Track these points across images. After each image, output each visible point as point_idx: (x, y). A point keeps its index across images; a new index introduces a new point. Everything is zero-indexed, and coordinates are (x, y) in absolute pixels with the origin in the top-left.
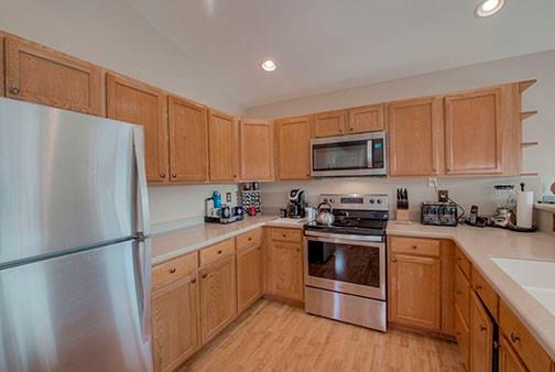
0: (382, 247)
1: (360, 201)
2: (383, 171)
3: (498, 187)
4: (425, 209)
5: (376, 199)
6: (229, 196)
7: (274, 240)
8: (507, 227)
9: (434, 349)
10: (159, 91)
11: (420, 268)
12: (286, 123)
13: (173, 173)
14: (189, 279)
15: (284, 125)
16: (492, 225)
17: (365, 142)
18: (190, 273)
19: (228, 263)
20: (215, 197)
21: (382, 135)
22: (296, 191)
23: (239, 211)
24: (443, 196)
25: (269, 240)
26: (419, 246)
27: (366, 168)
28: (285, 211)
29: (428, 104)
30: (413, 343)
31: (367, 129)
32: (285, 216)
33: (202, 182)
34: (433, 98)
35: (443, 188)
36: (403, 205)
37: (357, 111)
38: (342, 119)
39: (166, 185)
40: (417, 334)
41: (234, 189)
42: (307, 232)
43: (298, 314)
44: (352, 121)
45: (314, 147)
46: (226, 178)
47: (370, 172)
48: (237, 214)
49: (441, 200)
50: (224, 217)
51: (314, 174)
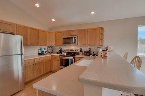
2: (76, 44)
3: (98, 48)
4: (85, 52)
5: (77, 50)
6: (45, 49)
7: (54, 59)
10: (27, 27)
12: (58, 32)
13: (30, 43)
14: (32, 64)
15: (57, 33)
17: (73, 38)
18: (33, 63)
19: (42, 62)
20: (41, 49)
21: (76, 36)
22: (60, 48)
23: (47, 52)
25: (53, 59)
27: (73, 43)
28: (58, 52)
29: (85, 30)
31: (74, 35)
32: (58, 54)
33: (37, 45)
34: (86, 29)
36: (81, 51)
38: (69, 32)
39: (28, 46)
41: (46, 47)
42: (60, 57)
44: (71, 33)
45: (63, 38)
46: (43, 45)
48: (46, 53)
49: (89, 50)
50: (42, 53)
51: (63, 44)
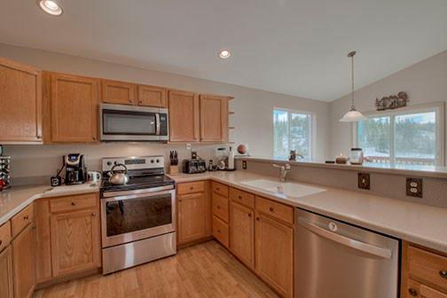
0: (173, 192)
1: (143, 161)
2: (166, 138)
3: (219, 149)
5: (156, 159)
7: (56, 212)
8: (225, 170)
9: (204, 248)
11: (194, 201)
12: (64, 79)
16: (219, 170)
17: (154, 115)
21: (165, 111)
22: (77, 155)
24: (194, 155)
26: (195, 187)
27: (155, 134)
29: (192, 97)
30: (193, 251)
31: (153, 104)
34: (194, 93)
35: (194, 150)
36: (174, 163)
37: (146, 88)
38: (132, 91)
40: (192, 246)
43: (96, 281)
44: (141, 95)
47: (157, 138)
49: (193, 158)
51: (104, 137)
